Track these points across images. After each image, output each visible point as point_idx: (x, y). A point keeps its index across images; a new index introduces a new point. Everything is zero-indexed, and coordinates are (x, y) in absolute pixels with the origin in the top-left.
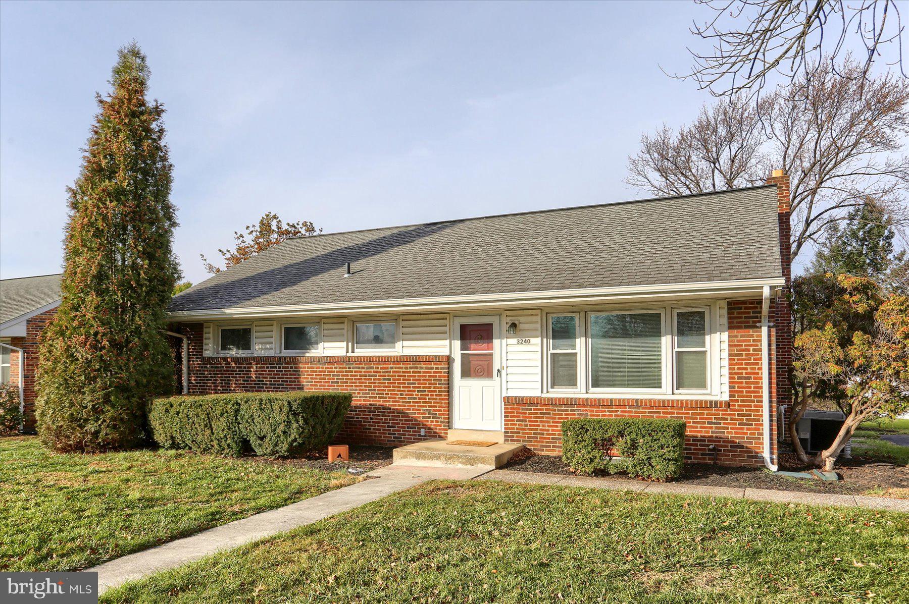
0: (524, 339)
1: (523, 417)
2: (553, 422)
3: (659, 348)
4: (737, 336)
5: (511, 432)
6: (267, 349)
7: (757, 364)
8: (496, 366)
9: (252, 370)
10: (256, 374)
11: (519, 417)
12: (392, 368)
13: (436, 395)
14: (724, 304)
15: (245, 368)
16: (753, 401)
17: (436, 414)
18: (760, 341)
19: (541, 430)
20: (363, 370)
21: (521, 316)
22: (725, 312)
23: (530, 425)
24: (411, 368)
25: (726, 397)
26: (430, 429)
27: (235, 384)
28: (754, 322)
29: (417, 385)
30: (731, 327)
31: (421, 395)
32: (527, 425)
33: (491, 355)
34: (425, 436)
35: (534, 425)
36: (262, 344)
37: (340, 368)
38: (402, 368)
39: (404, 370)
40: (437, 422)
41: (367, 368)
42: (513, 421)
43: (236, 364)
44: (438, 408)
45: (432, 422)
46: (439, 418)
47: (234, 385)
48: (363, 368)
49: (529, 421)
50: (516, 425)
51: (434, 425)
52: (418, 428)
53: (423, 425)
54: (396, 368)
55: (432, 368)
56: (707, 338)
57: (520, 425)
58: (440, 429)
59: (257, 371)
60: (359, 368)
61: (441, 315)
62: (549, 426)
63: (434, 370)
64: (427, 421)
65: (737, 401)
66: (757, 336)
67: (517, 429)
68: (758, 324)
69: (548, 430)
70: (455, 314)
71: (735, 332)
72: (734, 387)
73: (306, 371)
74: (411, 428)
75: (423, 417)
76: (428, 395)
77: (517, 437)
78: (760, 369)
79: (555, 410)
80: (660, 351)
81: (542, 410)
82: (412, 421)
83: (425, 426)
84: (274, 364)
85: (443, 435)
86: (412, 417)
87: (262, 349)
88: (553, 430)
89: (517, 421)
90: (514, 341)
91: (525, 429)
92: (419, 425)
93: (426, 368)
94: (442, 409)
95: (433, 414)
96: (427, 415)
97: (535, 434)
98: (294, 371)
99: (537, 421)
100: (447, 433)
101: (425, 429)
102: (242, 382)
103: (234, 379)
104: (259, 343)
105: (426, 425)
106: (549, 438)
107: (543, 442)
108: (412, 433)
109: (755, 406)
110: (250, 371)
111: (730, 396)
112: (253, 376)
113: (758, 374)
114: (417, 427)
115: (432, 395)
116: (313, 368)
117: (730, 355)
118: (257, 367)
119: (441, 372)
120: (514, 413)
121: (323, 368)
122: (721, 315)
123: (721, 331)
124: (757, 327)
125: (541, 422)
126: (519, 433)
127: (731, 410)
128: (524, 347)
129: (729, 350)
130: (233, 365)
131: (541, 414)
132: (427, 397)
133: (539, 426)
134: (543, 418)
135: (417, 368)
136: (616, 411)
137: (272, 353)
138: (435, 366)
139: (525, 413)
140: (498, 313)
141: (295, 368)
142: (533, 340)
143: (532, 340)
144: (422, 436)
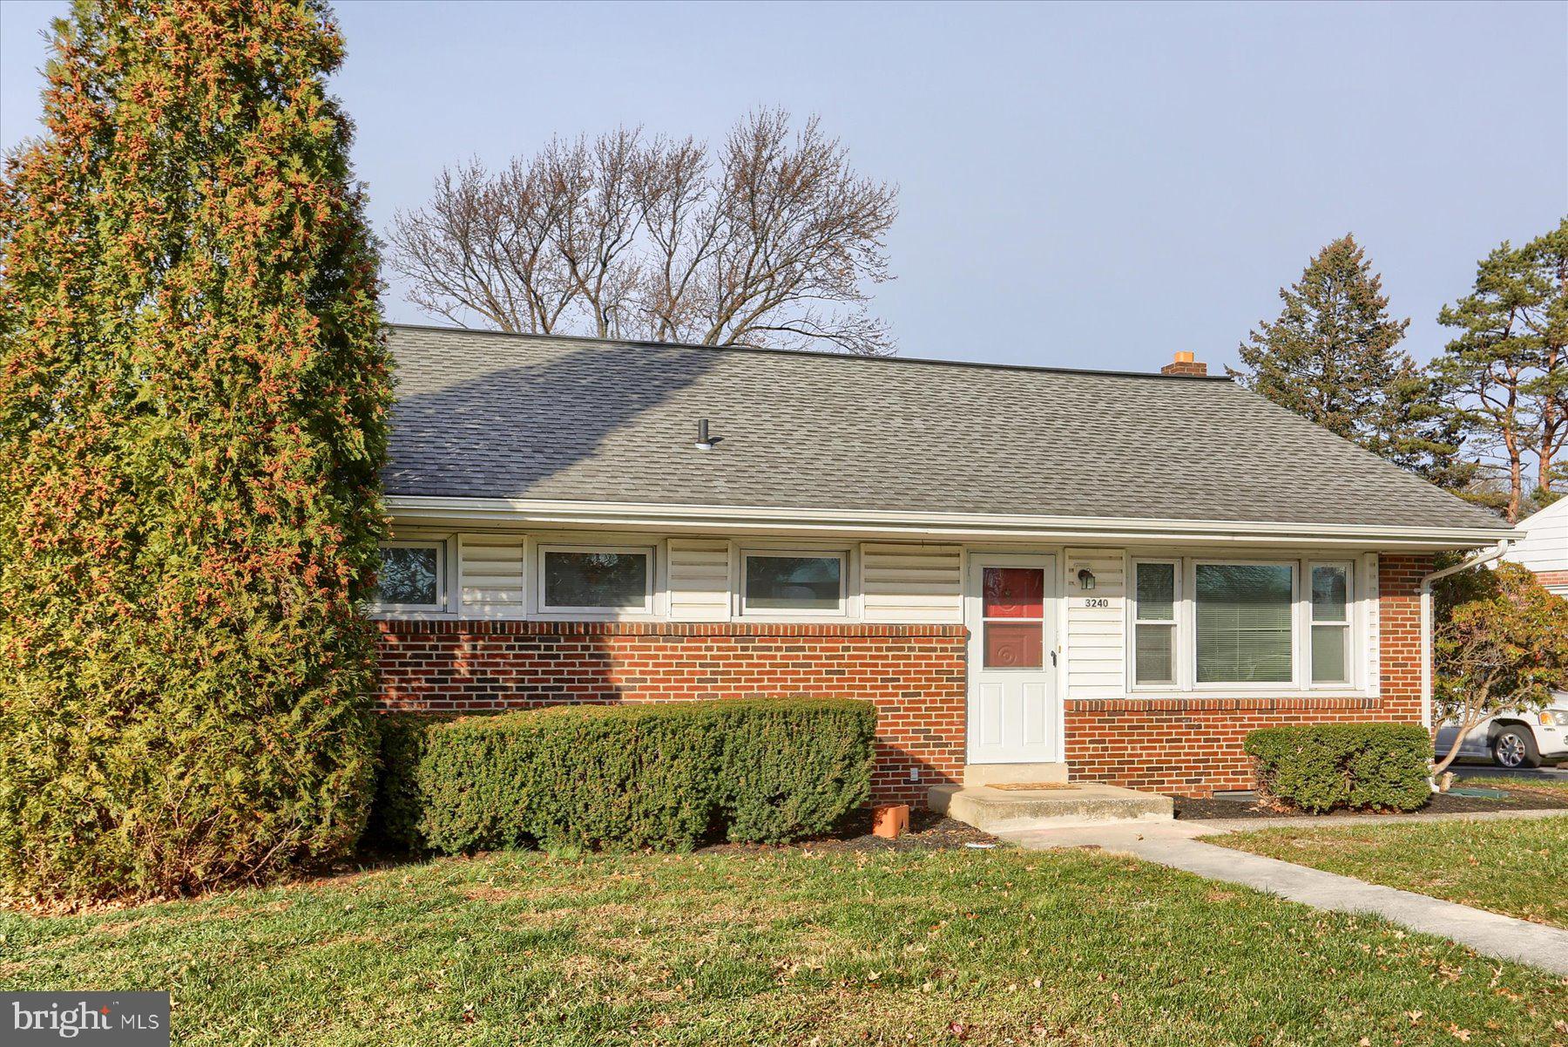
0: (1098, 600)
1: (1100, 735)
2: (1149, 741)
3: (1289, 621)
4: (1392, 606)
5: (1080, 763)
6: (502, 603)
7: (1414, 645)
8: (1048, 646)
9: (457, 652)
10: (472, 665)
11: (1094, 735)
12: (846, 649)
13: (942, 701)
14: (1374, 558)
15: (435, 648)
16: (1409, 698)
17: (941, 738)
18: (1418, 613)
19: (1130, 755)
20: (779, 654)
21: (1092, 558)
22: (1376, 570)
23: (1113, 749)
24: (889, 649)
25: (1375, 693)
26: (927, 767)
27: (398, 689)
28: (1411, 587)
29: (901, 683)
30: (1384, 591)
31: (910, 702)
32: (1106, 749)
33: (1039, 625)
34: (919, 781)
35: (1120, 749)
36: (483, 589)
37: (719, 649)
38: (869, 649)
39: (874, 653)
40: (943, 752)
41: (788, 649)
42: (1084, 742)
43: (401, 638)
44: (944, 727)
45: (932, 753)
46: (946, 745)
47: (394, 693)
48: (779, 649)
49: (1110, 742)
50: (1088, 749)
51: (935, 760)
52: (904, 768)
53: (914, 760)
54: (855, 649)
55: (935, 650)
56: (1349, 607)
57: (1095, 749)
58: (947, 767)
59: (474, 656)
60: (769, 649)
61: (948, 548)
62: (1142, 748)
63: (939, 653)
64: (923, 753)
65: (1392, 698)
66: (1415, 606)
67: (1091, 756)
68: (1416, 590)
69: (1141, 755)
70: (972, 548)
71: (1389, 600)
72: (1388, 678)
73: (626, 657)
74: (889, 768)
75: (913, 746)
76: (924, 702)
77: (1090, 770)
78: (1418, 652)
79: (1151, 721)
80: (1290, 624)
81: (1132, 721)
82: (890, 754)
83: (917, 763)
84: (534, 640)
85: (954, 777)
86: (891, 747)
87: (484, 603)
88: (1149, 755)
89: (1090, 742)
90: (1082, 601)
91: (1103, 756)
92: (906, 760)
93: (921, 649)
94: (954, 728)
95: (933, 738)
96: (922, 741)
97: (1119, 763)
98: (591, 656)
99: (1123, 741)
100: (961, 774)
101: (919, 767)
102: (424, 684)
103: (396, 678)
104: (472, 588)
105: (919, 761)
106: (1142, 769)
107: (1132, 776)
108: (890, 778)
109: (1412, 704)
110: (454, 657)
111: (1382, 691)
112: (462, 670)
113: (1415, 659)
114: (901, 765)
115: (932, 702)
116: (649, 649)
117: (1382, 632)
118: (474, 648)
119: (951, 657)
120: (1084, 728)
121: (674, 649)
122: (1370, 574)
123: (1371, 598)
124: (1414, 594)
125: (1130, 742)
126: (1093, 763)
127: (1386, 711)
128: (1097, 613)
129: (1381, 626)
130: (393, 640)
131: (1130, 728)
132: (923, 706)
133: (1126, 749)
134: (1133, 734)
135: (902, 649)
136: (1241, 719)
137: (519, 614)
138: (939, 646)
139: (1104, 728)
140: (1054, 550)
141: (597, 648)
142: (1112, 601)
143: (1109, 600)
144: (914, 782)
